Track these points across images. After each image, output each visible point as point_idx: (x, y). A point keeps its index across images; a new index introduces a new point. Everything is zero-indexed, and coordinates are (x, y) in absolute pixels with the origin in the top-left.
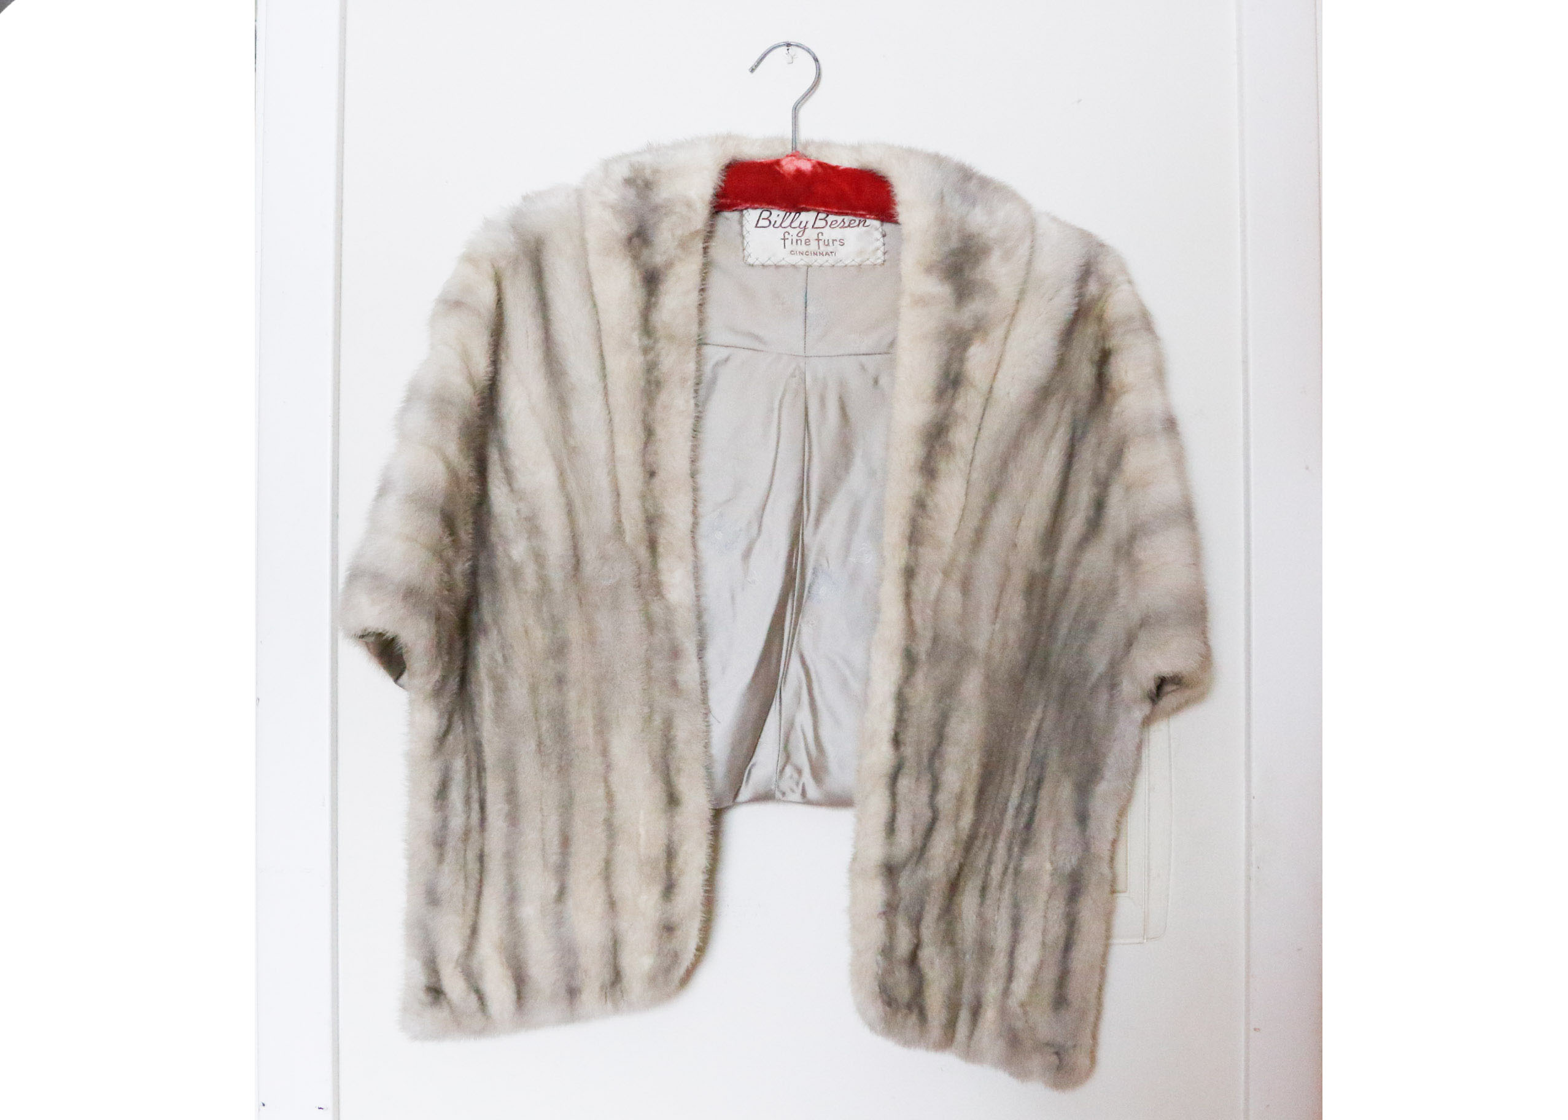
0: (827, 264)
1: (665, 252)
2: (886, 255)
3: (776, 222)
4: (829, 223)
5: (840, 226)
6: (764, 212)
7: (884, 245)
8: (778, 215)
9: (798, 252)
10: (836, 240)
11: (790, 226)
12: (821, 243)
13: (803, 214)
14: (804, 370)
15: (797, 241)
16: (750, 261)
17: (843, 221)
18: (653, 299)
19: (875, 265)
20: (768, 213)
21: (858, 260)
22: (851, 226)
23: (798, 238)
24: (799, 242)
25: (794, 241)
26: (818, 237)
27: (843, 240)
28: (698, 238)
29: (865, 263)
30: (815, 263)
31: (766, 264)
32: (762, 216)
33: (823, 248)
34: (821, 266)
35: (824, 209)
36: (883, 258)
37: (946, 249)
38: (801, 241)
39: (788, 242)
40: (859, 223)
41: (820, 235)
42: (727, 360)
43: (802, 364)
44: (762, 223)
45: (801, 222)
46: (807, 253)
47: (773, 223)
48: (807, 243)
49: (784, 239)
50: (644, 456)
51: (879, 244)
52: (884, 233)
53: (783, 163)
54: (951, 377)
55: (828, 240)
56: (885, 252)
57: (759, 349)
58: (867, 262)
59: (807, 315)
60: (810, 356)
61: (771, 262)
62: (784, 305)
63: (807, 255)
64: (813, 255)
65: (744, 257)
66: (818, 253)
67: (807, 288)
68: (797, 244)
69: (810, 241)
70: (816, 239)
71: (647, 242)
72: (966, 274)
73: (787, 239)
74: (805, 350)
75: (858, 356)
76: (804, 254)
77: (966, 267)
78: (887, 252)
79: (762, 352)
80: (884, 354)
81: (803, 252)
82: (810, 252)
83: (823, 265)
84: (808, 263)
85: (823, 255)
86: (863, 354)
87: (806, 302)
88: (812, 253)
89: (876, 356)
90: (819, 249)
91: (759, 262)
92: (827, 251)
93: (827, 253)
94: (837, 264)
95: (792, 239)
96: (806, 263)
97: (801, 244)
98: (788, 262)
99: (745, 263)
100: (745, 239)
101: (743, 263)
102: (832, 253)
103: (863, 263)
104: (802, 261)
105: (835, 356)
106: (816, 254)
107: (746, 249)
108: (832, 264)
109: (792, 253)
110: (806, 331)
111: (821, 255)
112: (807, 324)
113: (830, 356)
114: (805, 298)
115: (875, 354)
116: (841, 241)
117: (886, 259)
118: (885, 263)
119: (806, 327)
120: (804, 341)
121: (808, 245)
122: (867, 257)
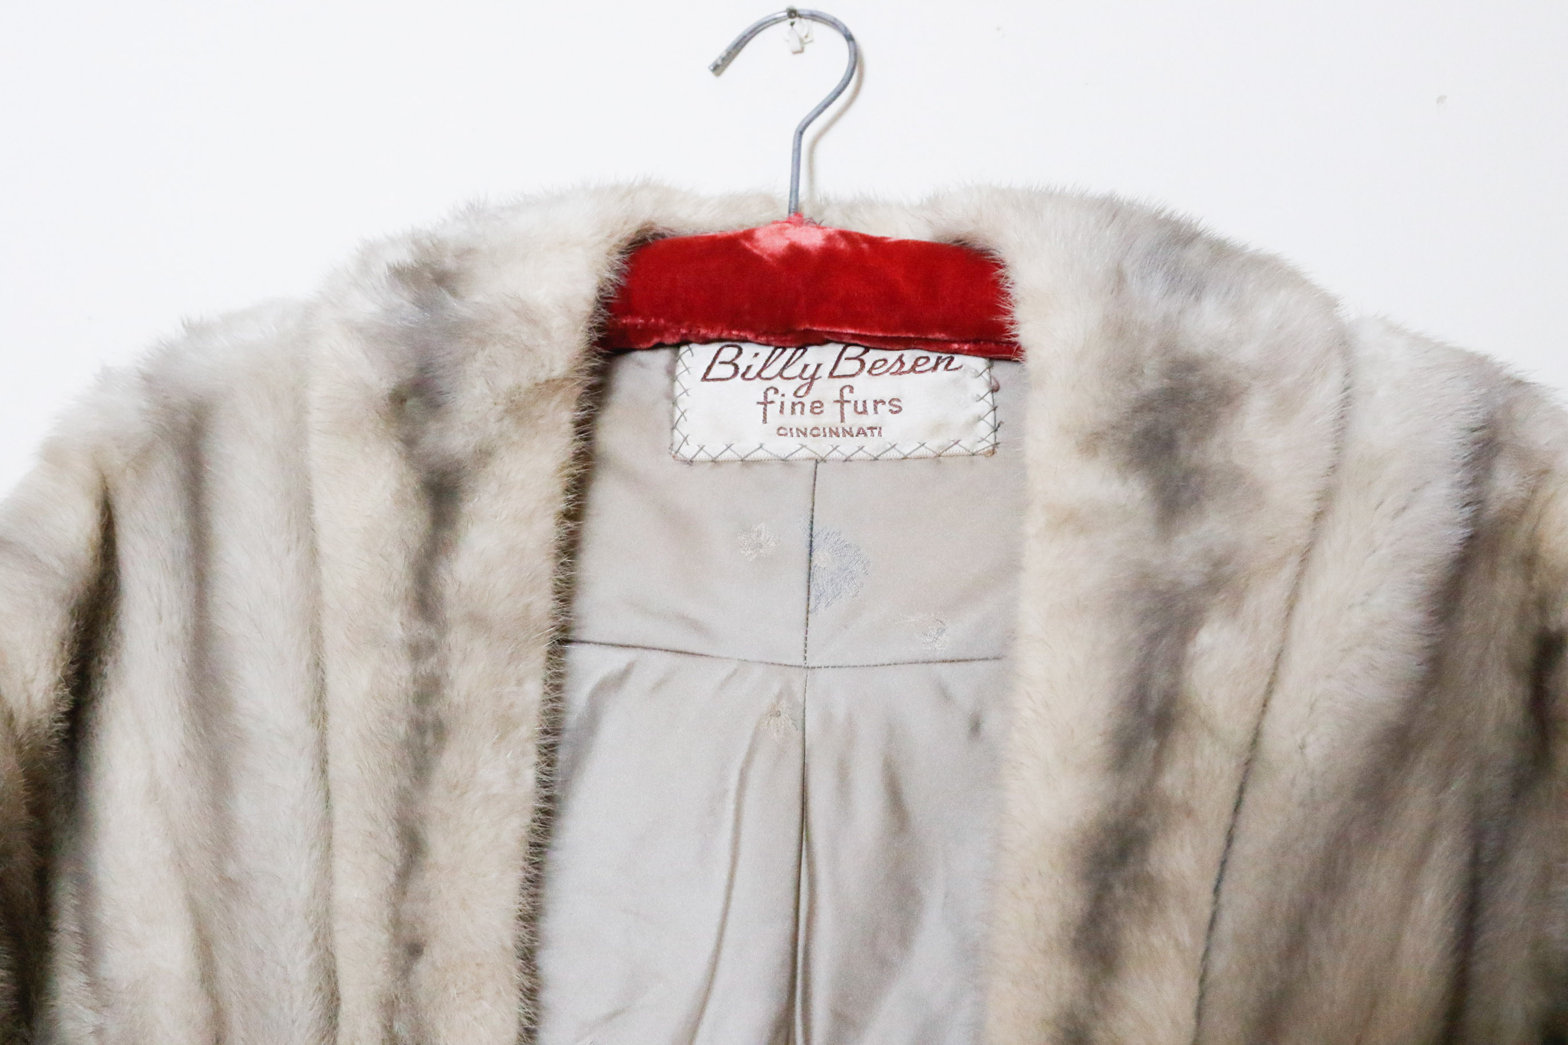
0: (861, 454)
2: (999, 434)
3: (749, 367)
4: (868, 366)
5: (892, 370)
6: (725, 350)
7: (995, 409)
8: (756, 355)
9: (794, 431)
10: (883, 402)
11: (780, 374)
12: (848, 408)
13: (812, 350)
14: (801, 700)
15: (794, 404)
16: (688, 451)
17: (900, 359)
19: (973, 454)
20: (735, 351)
21: (934, 444)
22: (918, 369)
23: (797, 400)
24: (798, 408)
25: (788, 406)
26: (842, 396)
27: (899, 400)
28: (559, 397)
29: (950, 451)
30: (835, 454)
31: (721, 458)
32: (720, 359)
33: (853, 420)
34: (847, 460)
35: (852, 331)
36: (991, 439)
37: (1134, 394)
38: (803, 405)
39: (773, 410)
40: (937, 364)
41: (846, 391)
42: (625, 674)
43: (797, 688)
44: (718, 371)
45: (806, 366)
46: (815, 433)
47: (742, 370)
49: (765, 403)
50: (395, 907)
51: (984, 406)
52: (994, 383)
53: (761, 235)
54: (1152, 708)
55: (865, 402)
56: (997, 425)
57: (697, 651)
58: (956, 449)
59: (812, 572)
60: (818, 667)
61: (733, 454)
62: (761, 551)
63: (814, 436)
64: (828, 435)
65: (672, 445)
66: (840, 431)
67: (813, 510)
68: (793, 412)
69: (822, 405)
70: (837, 401)
71: (439, 406)
72: (1183, 452)
73: (772, 402)
74: (806, 652)
75: (931, 664)
76: (808, 434)
77: (1184, 437)
78: (1001, 425)
79: (705, 658)
80: (993, 661)
81: (806, 429)
82: (822, 430)
83: (852, 458)
84: (816, 454)
85: (852, 436)
86: (944, 661)
87: (811, 542)
88: (827, 430)
89: (974, 664)
90: (843, 420)
91: (705, 454)
92: (861, 426)
93: (861, 432)
94: (885, 455)
95: (782, 403)
96: (812, 453)
97: (802, 413)
98: (771, 454)
99: (674, 457)
100: (677, 406)
101: (669, 458)
102: (874, 430)
103: (946, 450)
104: (804, 449)
105: (877, 666)
106: (835, 434)
107: (678, 426)
108: (872, 454)
109: (782, 432)
110: (810, 609)
111: (848, 436)
112: (813, 592)
113: (863, 666)
114: (809, 534)
115: (972, 660)
116: (895, 403)
117: (997, 441)
118: (997, 450)
119: (808, 599)
120: (803, 633)
121: (818, 413)
122: (954, 437)
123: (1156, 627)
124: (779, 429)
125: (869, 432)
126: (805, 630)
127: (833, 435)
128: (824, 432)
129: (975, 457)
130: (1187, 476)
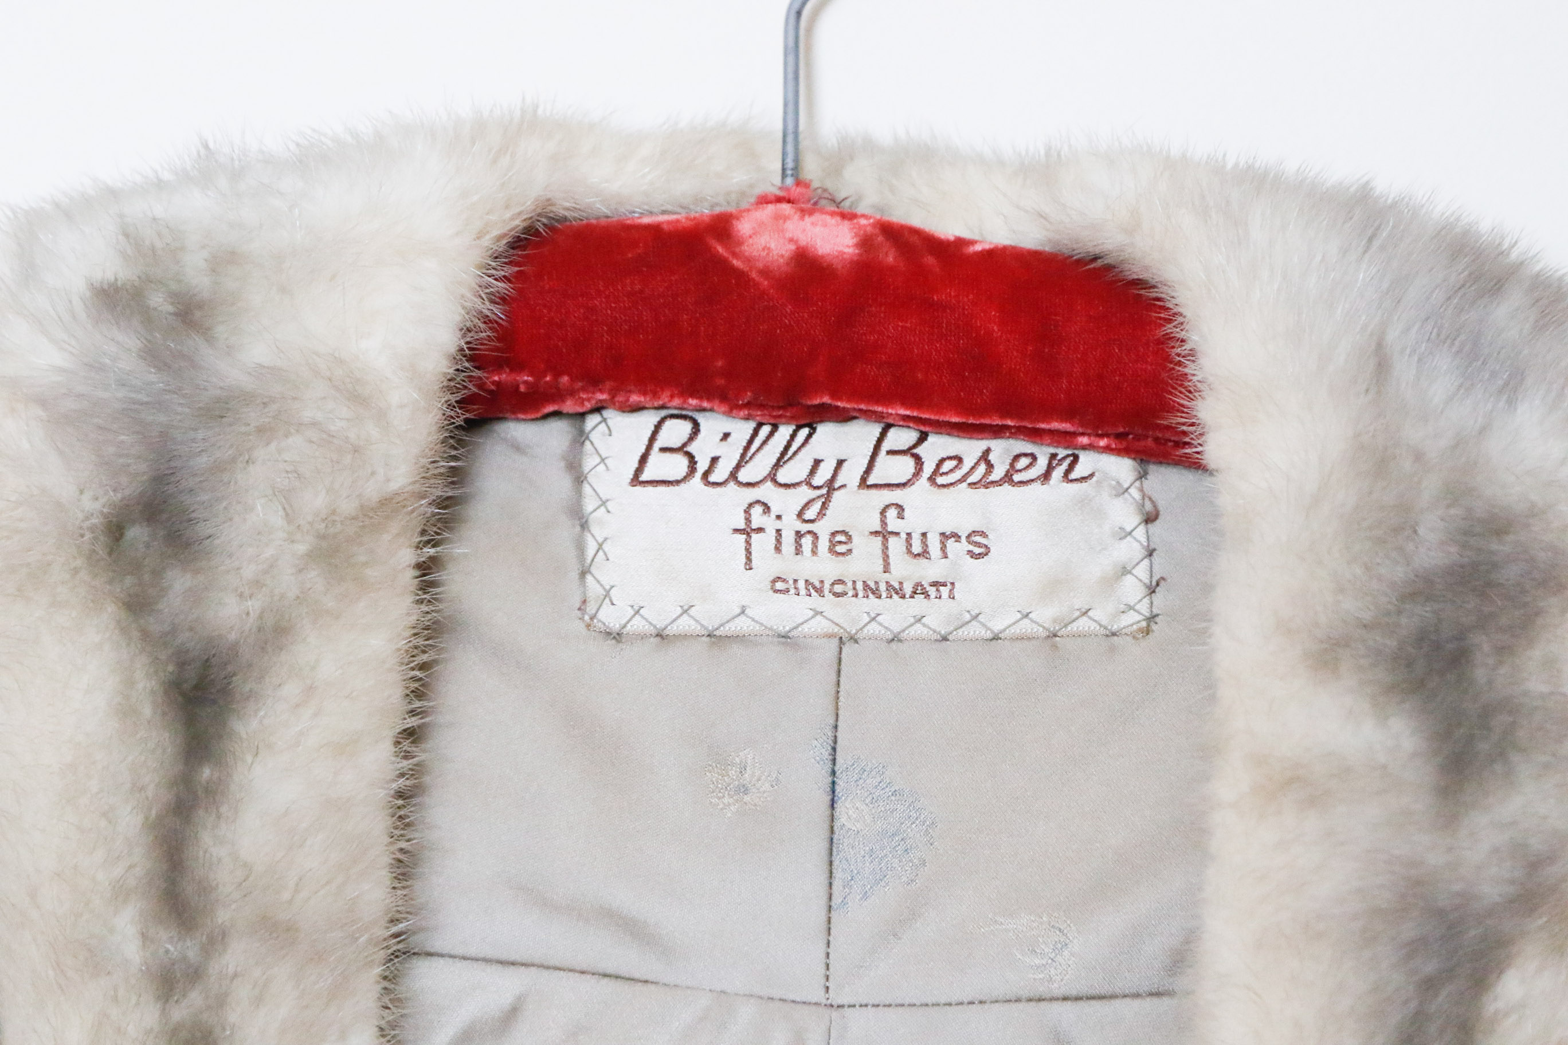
0: (918, 630)
1: (258, 583)
2: (1157, 598)
3: (715, 460)
4: (928, 468)
5: (972, 479)
6: (669, 423)
7: (1150, 553)
8: (726, 436)
9: (801, 584)
10: (956, 536)
11: (772, 477)
12: (896, 545)
13: (826, 431)
15: (799, 535)
16: (611, 617)
17: (985, 456)
18: (206, 773)
19: (1114, 634)
20: (686, 427)
21: (1045, 615)
22: (1017, 478)
23: (804, 528)
24: (807, 542)
25: (788, 538)
26: (884, 523)
27: (983, 534)
28: (395, 526)
29: (1073, 627)
30: (873, 628)
31: (673, 630)
32: (661, 442)
33: (902, 569)
34: (895, 639)
35: (903, 412)
36: (1144, 608)
37: (1400, 573)
38: (815, 536)
39: (763, 543)
40: (1050, 469)
41: (892, 513)
42: (511, 1015)
43: (814, 1039)
44: (659, 466)
45: (817, 462)
46: (839, 588)
47: (702, 466)
48: (840, 549)
49: (747, 531)
51: (1131, 550)
52: (1148, 506)
53: (744, 227)
55: (924, 535)
56: (1154, 583)
57: (637, 975)
58: (1083, 624)
59: (835, 837)
60: (849, 1006)
61: (692, 622)
62: (747, 798)
63: (837, 595)
64: (861, 594)
65: (584, 602)
66: (883, 587)
67: (836, 727)
68: (798, 551)
69: (850, 538)
70: (876, 533)
71: (188, 545)
72: (1480, 674)
73: (760, 530)
74: (827, 978)
75: (1042, 1004)
76: (826, 592)
77: (1483, 644)
78: (1162, 583)
79: (652, 987)
80: (1148, 999)
81: (822, 582)
82: (850, 584)
83: (904, 635)
84: (842, 628)
85: (903, 597)
86: (1065, 999)
87: (834, 783)
88: (860, 586)
89: (1117, 1003)
90: (886, 570)
91: (644, 622)
92: (918, 581)
93: (919, 590)
94: (960, 631)
95: (778, 531)
96: (834, 626)
97: (814, 552)
98: (762, 624)
99: (588, 626)
100: (590, 531)
101: (581, 626)
102: (941, 588)
103: (1066, 626)
104: (819, 618)
105: (950, 1004)
106: (873, 593)
107: (593, 569)
108: (938, 630)
109: (779, 585)
110: (833, 904)
111: (895, 596)
112: (838, 874)
113: (927, 1005)
114: (830, 770)
115: (1113, 997)
116: (978, 539)
117: (1155, 611)
118: (1154, 627)
119: (831, 884)
120: (822, 946)
121: (843, 554)
122: (1080, 603)
123: (1430, 967)
124: (774, 581)
125: (932, 591)
126: (826, 942)
127: (871, 596)
128: (854, 589)
129: (1116, 638)
130: (1486, 713)
